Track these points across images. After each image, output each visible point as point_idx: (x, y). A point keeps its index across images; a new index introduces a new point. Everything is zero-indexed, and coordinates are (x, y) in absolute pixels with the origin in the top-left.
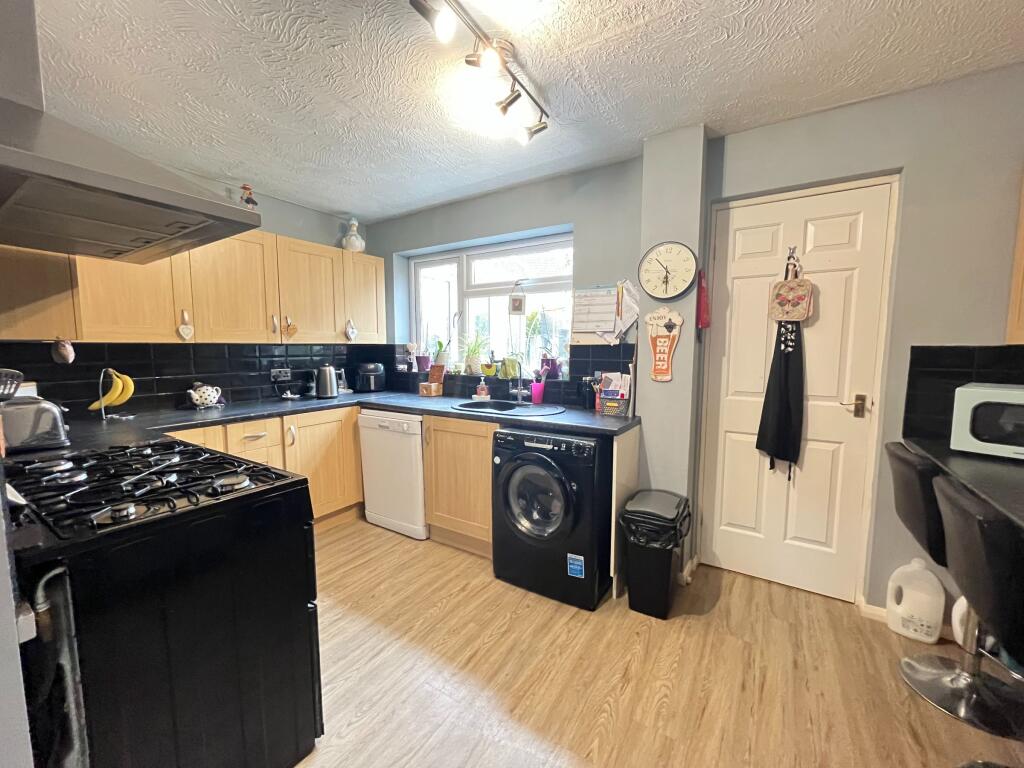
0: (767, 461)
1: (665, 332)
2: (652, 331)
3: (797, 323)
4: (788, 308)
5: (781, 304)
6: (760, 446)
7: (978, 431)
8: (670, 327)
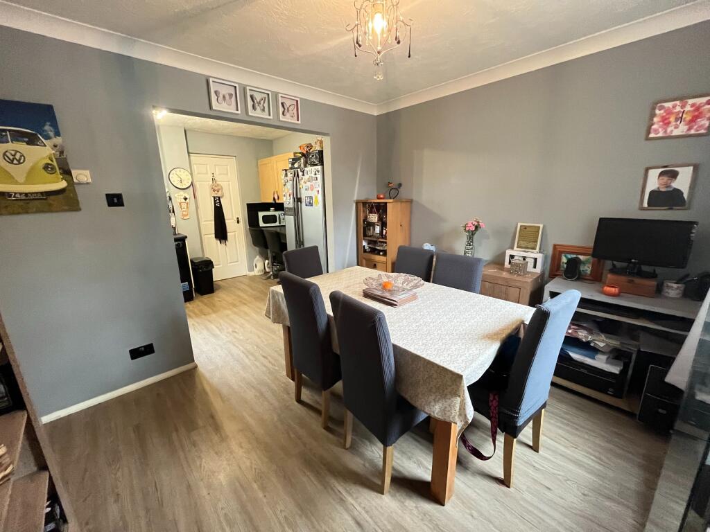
0: (219, 242)
1: (184, 201)
2: (179, 201)
3: (219, 197)
4: (216, 192)
5: (214, 191)
6: (216, 237)
7: (264, 222)
8: (186, 199)
